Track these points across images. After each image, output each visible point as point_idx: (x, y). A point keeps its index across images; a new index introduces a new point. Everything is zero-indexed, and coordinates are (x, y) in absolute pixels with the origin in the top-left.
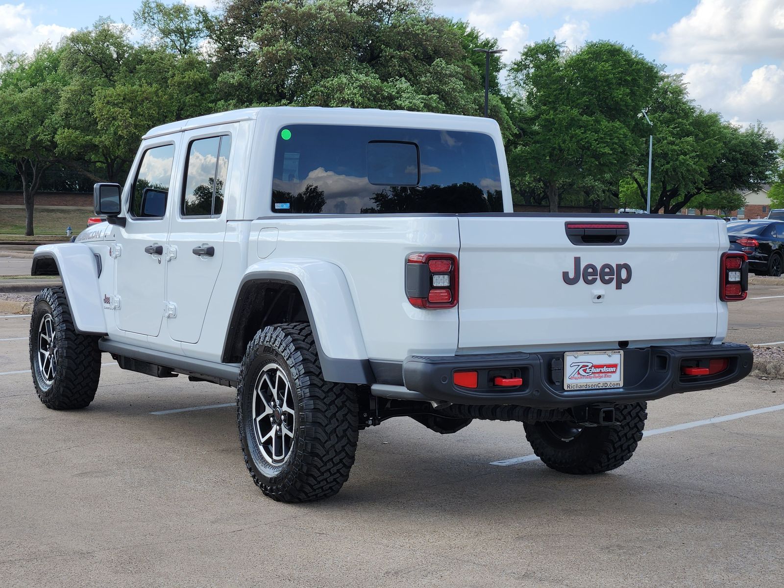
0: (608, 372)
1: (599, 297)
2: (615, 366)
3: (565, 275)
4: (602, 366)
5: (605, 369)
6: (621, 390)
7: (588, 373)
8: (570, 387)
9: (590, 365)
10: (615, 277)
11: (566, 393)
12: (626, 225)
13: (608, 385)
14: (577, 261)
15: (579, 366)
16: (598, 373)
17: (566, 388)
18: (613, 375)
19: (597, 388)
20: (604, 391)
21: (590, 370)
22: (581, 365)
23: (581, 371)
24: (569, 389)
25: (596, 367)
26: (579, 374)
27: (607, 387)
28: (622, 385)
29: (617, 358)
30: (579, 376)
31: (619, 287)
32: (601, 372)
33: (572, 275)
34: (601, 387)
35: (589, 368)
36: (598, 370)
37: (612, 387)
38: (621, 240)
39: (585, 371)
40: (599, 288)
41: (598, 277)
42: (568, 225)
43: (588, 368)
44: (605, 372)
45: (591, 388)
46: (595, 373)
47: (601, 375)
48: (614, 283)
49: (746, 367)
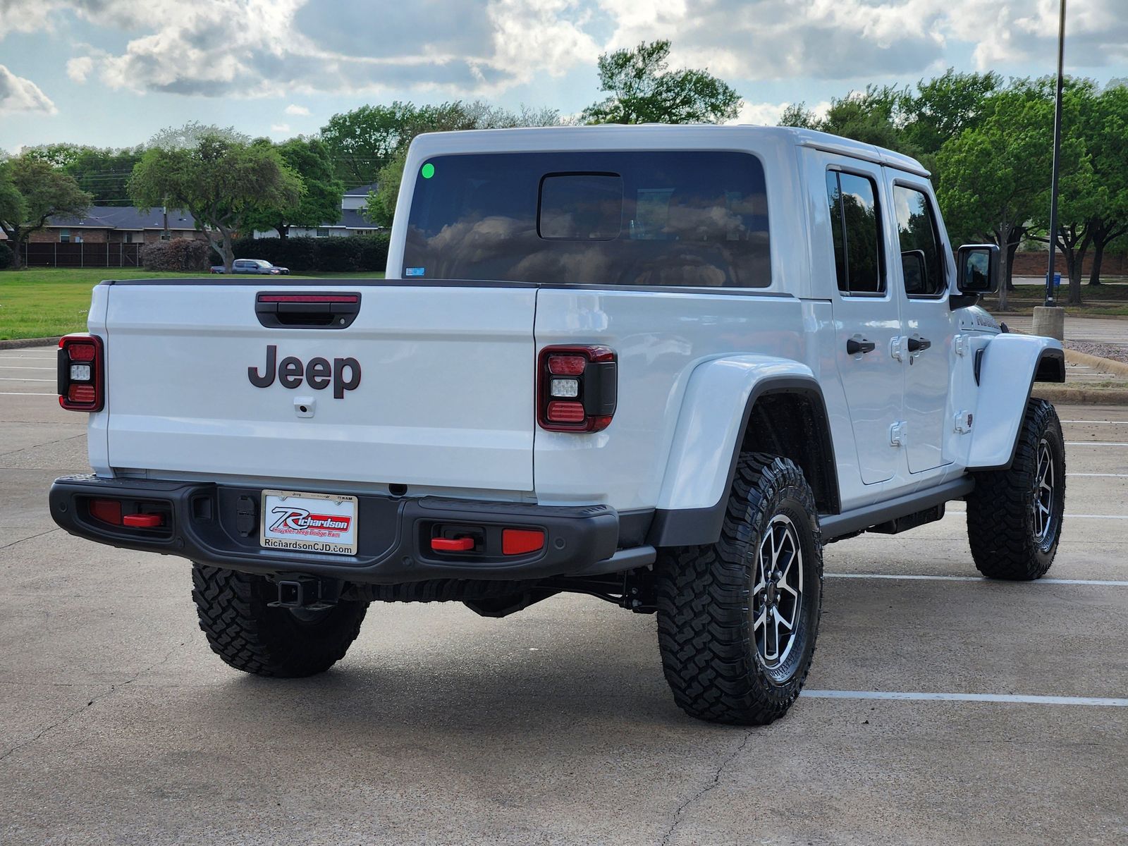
0: (334, 529)
1: (303, 409)
2: (347, 520)
3: (252, 372)
4: (325, 518)
5: (328, 523)
6: (354, 560)
7: (301, 526)
8: (270, 543)
9: (305, 514)
10: (332, 379)
11: (263, 553)
12: (357, 297)
13: (332, 549)
14: (272, 351)
15: (286, 512)
16: (317, 527)
17: (262, 543)
18: (342, 534)
19: (313, 550)
20: (324, 558)
21: (305, 522)
22: (290, 511)
23: (289, 521)
24: (267, 546)
25: (315, 517)
26: (286, 525)
27: (329, 552)
28: (354, 552)
29: (349, 509)
30: (286, 528)
31: (339, 395)
32: (322, 527)
33: (262, 373)
34: (319, 551)
35: (303, 518)
36: (318, 523)
37: (338, 552)
38: (343, 321)
39: (296, 521)
40: (305, 395)
41: (304, 378)
42: (260, 297)
43: (301, 517)
44: (329, 528)
45: (302, 549)
46: (312, 527)
47: (323, 531)
48: (331, 387)
49: (559, 548)
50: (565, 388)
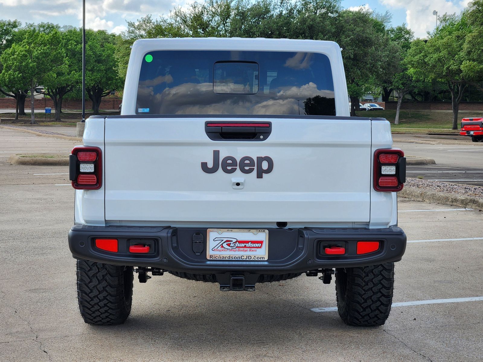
0: (253, 247)
1: (238, 184)
2: (261, 242)
3: (204, 166)
4: (247, 242)
5: (250, 245)
6: (266, 263)
7: (232, 247)
8: (213, 257)
9: (234, 241)
10: (255, 168)
11: (208, 263)
12: (269, 124)
13: (252, 258)
14: (216, 154)
15: (222, 240)
16: (242, 247)
17: (208, 258)
18: (258, 250)
19: (241, 259)
20: (248, 263)
21: (234, 245)
22: (225, 240)
23: (225, 245)
24: (211, 259)
25: (240, 242)
26: (222, 247)
27: (251, 260)
28: (266, 259)
29: (263, 236)
30: (223, 249)
31: (260, 176)
32: (245, 247)
33: (210, 165)
34: (244, 259)
35: (233, 243)
36: (243, 245)
37: (257, 260)
38: (262, 137)
39: (229, 245)
40: (238, 176)
41: (238, 167)
42: (207, 123)
43: (232, 242)
44: (250, 247)
45: (234, 259)
46: (239, 247)
47: (245, 249)
48: (255, 172)
49: (393, 249)
50: (389, 170)
